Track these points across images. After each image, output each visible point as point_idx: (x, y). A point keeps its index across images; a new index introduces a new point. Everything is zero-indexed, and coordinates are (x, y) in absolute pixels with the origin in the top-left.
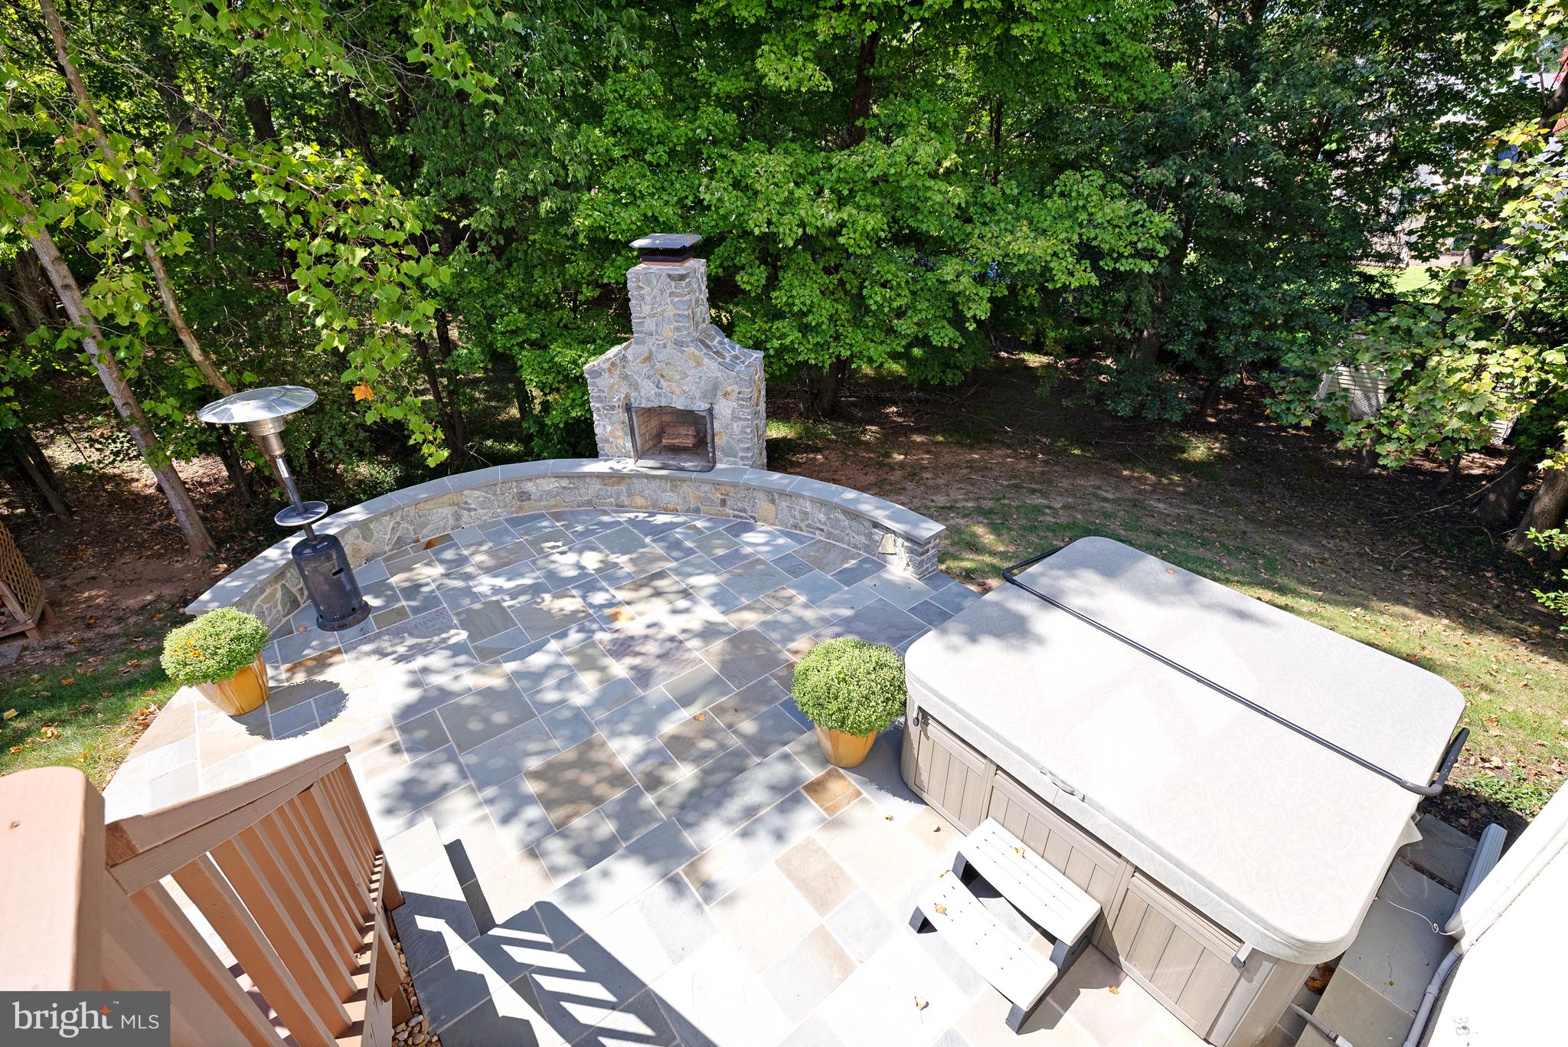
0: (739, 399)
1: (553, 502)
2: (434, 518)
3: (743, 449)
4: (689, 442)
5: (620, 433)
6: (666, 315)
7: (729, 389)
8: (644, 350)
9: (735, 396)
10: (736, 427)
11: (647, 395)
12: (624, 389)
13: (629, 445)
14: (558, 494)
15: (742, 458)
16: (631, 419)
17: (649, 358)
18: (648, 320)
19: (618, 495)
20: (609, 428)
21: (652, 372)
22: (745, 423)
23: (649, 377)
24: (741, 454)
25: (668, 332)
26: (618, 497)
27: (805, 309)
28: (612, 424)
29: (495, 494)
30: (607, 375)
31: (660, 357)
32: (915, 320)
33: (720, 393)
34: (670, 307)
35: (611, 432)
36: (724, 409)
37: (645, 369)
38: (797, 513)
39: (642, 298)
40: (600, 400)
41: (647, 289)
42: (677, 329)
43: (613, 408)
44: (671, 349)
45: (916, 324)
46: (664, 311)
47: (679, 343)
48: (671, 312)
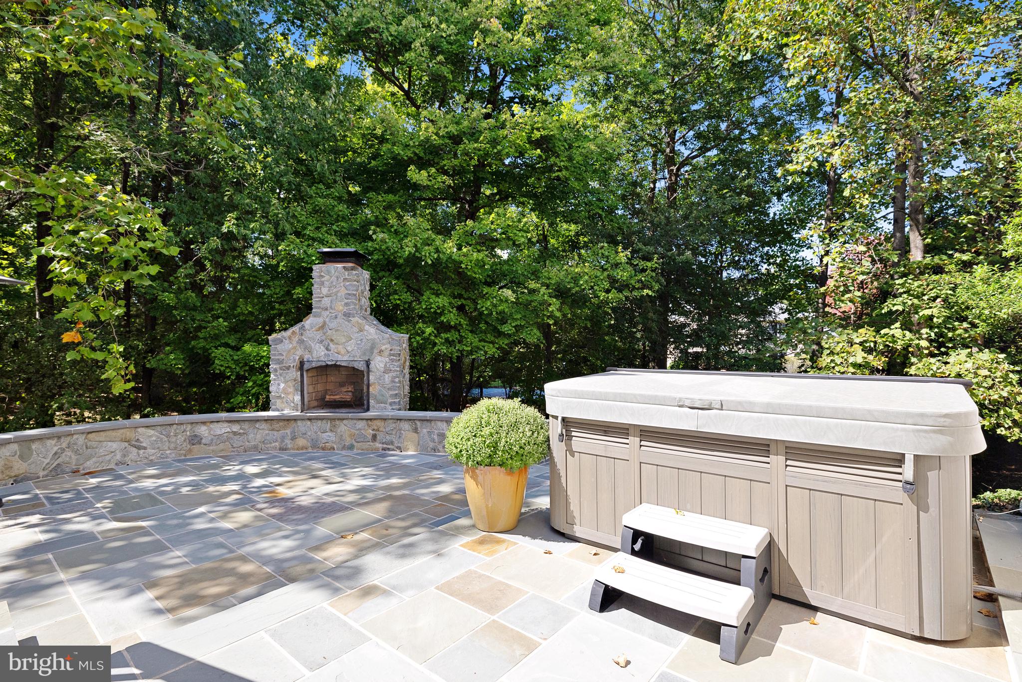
0: (391, 355)
1: (222, 446)
2: (102, 451)
3: (392, 396)
4: (348, 397)
5: (291, 390)
6: (339, 294)
7: (383, 348)
8: (320, 320)
9: (387, 353)
10: (387, 378)
11: (319, 354)
12: (299, 352)
13: (298, 398)
14: (228, 439)
15: (391, 404)
16: (302, 376)
17: (323, 327)
18: (326, 299)
19: (283, 438)
20: (282, 385)
21: (324, 338)
22: (394, 374)
23: (321, 342)
24: (390, 400)
25: (340, 307)
26: (283, 441)
27: (439, 311)
28: (286, 382)
29: (168, 436)
30: (287, 341)
31: (332, 325)
32: (513, 324)
33: (376, 351)
34: (343, 288)
35: (284, 389)
36: (378, 363)
37: (318, 335)
38: (435, 437)
39: (322, 283)
40: (280, 362)
41: (327, 277)
42: (347, 304)
43: (288, 368)
44: (341, 319)
45: (514, 327)
46: (338, 292)
47: (347, 315)
48: (343, 292)
